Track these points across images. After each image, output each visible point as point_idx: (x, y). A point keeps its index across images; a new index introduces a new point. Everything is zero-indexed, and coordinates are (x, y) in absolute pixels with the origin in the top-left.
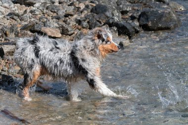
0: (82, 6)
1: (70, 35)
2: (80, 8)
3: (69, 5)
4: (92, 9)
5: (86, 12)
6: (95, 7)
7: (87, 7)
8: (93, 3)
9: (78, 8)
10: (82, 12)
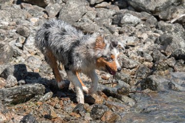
0: (145, 36)
1: (131, 69)
2: (143, 38)
3: (130, 36)
4: (157, 40)
5: (149, 43)
6: (160, 37)
7: (150, 37)
8: (157, 33)
9: (140, 38)
10: (144, 43)
